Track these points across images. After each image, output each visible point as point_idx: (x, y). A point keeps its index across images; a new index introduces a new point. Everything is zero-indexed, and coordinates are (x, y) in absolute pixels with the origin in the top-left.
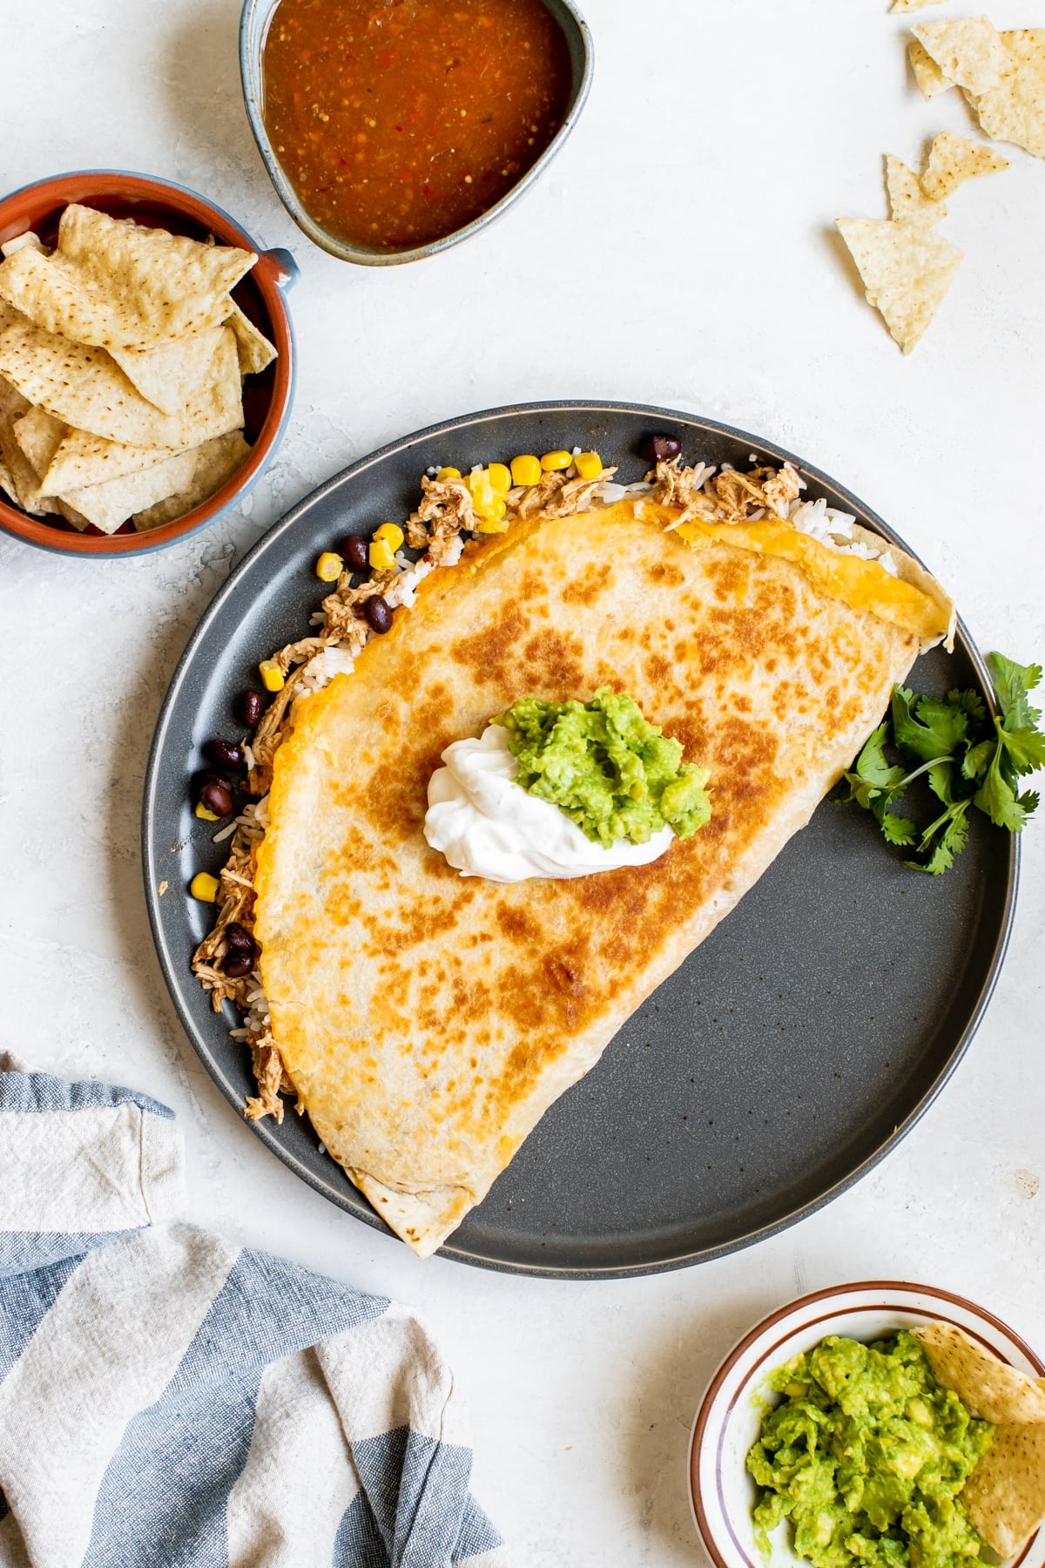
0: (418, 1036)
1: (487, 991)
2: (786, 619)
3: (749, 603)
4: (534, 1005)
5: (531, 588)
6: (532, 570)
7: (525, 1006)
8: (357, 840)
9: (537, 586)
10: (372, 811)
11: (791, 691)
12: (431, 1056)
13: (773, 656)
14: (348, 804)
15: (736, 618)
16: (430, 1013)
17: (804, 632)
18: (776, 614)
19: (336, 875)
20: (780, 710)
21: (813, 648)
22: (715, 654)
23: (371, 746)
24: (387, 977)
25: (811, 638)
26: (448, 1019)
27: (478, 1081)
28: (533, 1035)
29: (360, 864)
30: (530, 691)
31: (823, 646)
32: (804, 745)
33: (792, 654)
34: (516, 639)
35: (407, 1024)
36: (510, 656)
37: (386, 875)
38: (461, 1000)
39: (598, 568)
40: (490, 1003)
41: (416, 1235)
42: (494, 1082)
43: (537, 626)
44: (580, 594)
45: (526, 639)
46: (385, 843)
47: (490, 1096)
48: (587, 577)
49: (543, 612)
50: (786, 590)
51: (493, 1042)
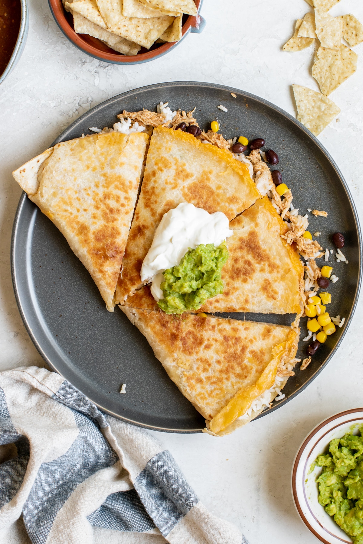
0: (101, 191)
1: (113, 222)
2: (235, 374)
3: (246, 362)
4: (103, 239)
5: (273, 267)
6: (280, 270)
7: (103, 235)
8: (187, 176)
9: (273, 270)
10: (197, 185)
11: (207, 366)
12: (92, 194)
13: (222, 364)
14: (202, 176)
15: (241, 355)
16: (109, 197)
17: (227, 379)
18: (238, 370)
19: (175, 164)
20: (201, 360)
21: (220, 380)
22: (230, 343)
23: (224, 190)
24: (127, 184)
25: (225, 381)
26: (105, 204)
27: (78, 210)
28: (91, 236)
29: (178, 174)
30: (233, 259)
31: (220, 384)
32: (185, 365)
33: (221, 371)
34: (254, 257)
35: (107, 187)
36: (248, 253)
37: (171, 184)
38: (111, 211)
39: (275, 296)
40: (107, 222)
41: (22, 172)
42: (76, 217)
43: (257, 266)
44: (266, 286)
45: (253, 261)
46: (184, 187)
47: (71, 214)
48: (273, 290)
49: (262, 270)
50: (246, 377)
51: (92, 220)
